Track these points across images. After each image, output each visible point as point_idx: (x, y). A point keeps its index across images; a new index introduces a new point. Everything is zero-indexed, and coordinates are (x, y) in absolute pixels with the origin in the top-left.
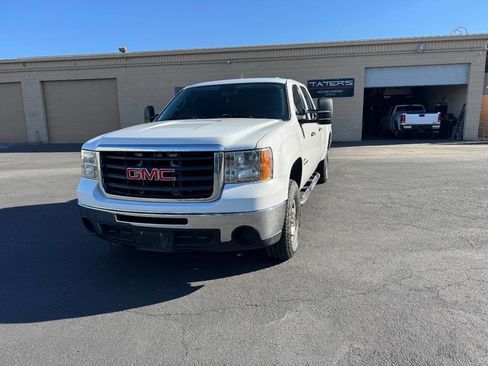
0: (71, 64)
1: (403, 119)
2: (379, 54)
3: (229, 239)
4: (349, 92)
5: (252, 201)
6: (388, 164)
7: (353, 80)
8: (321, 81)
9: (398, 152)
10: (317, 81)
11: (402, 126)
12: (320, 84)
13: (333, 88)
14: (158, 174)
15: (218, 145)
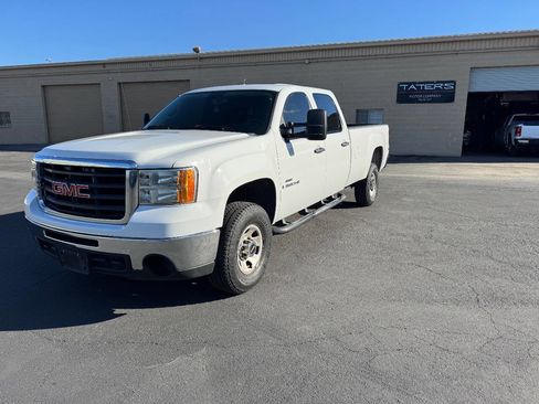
0: (147, 65)
1: (518, 132)
2: (487, 51)
3: (141, 268)
4: (448, 97)
5: (163, 227)
6: (471, 187)
7: (454, 82)
8: (414, 83)
9: (498, 172)
10: (410, 84)
11: (516, 140)
12: (412, 87)
13: (429, 92)
14: (75, 190)
15: (132, 162)
